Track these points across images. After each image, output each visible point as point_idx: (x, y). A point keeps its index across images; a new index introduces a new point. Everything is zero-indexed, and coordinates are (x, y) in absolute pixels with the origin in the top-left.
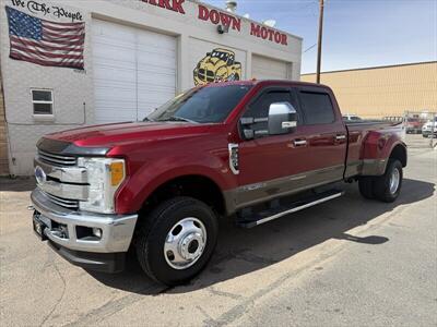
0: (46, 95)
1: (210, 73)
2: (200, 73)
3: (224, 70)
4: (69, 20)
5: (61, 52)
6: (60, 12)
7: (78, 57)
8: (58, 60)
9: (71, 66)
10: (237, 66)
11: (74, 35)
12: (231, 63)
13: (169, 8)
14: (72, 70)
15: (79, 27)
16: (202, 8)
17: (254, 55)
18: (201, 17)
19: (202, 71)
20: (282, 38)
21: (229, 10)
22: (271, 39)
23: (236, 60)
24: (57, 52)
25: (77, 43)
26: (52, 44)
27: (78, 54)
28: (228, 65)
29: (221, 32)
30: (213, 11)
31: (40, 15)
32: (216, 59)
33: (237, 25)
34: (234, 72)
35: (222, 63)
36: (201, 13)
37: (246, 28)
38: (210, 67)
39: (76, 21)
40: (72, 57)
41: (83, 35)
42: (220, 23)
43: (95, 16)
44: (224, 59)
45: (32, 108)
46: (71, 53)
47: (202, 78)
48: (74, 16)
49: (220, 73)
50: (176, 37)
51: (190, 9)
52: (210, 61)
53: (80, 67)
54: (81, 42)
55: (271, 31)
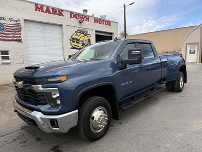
0: (7, 53)
1: (77, 39)
2: (72, 40)
3: (83, 38)
4: (15, 23)
5: (12, 36)
6: (10, 20)
7: (19, 37)
8: (11, 38)
9: (16, 40)
10: (89, 36)
11: (17, 28)
12: (86, 35)
13: (57, 14)
14: (17, 42)
15: (19, 25)
16: (71, 13)
17: (96, 31)
18: (71, 17)
19: (74, 39)
20: (109, 23)
22: (103, 24)
23: (88, 33)
24: (10, 36)
25: (18, 32)
26: (8, 33)
27: (19, 35)
28: (85, 36)
29: (80, 23)
30: (77, 14)
31: (2, 21)
32: (79, 34)
33: (88, 19)
34: (88, 38)
35: (82, 35)
36: (71, 16)
37: (92, 20)
38: (77, 37)
39: (17, 23)
40: (16, 37)
41: (21, 28)
42: (80, 19)
43: (25, 20)
44: (83, 33)
45: (1, 58)
46: (16, 35)
47: (74, 42)
48: (16, 21)
49: (81, 39)
50: (61, 26)
52: (76, 35)
53: (20, 41)
54: (20, 31)
55: (103, 21)
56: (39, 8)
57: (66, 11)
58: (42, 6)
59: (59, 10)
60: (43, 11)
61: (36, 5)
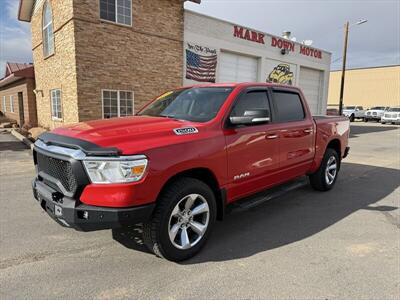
3: (283, 78)
4: (210, 54)
5: (206, 73)
6: (208, 50)
7: (213, 76)
8: (205, 78)
9: (209, 81)
10: (291, 75)
11: (212, 64)
12: (287, 73)
13: (256, 41)
15: (214, 58)
16: (274, 39)
17: (301, 67)
18: (273, 45)
19: (271, 79)
20: (318, 54)
21: (285, 37)
22: (312, 55)
23: (290, 71)
24: (204, 73)
26: (203, 69)
27: (213, 73)
29: (283, 53)
30: (280, 40)
31: (199, 53)
32: (278, 72)
33: (292, 48)
34: (289, 79)
35: (283, 73)
36: (273, 42)
37: (297, 49)
38: (276, 77)
39: (213, 54)
40: (210, 75)
41: (216, 63)
42: (283, 48)
43: (222, 51)
46: (210, 73)
48: (212, 52)
49: (281, 80)
50: (258, 58)
51: (268, 41)
52: (275, 73)
53: (213, 81)
54: (214, 67)
55: (312, 50)
56: (239, 32)
57: (268, 35)
58: (242, 29)
59: (260, 34)
60: (241, 37)
61: (236, 27)
